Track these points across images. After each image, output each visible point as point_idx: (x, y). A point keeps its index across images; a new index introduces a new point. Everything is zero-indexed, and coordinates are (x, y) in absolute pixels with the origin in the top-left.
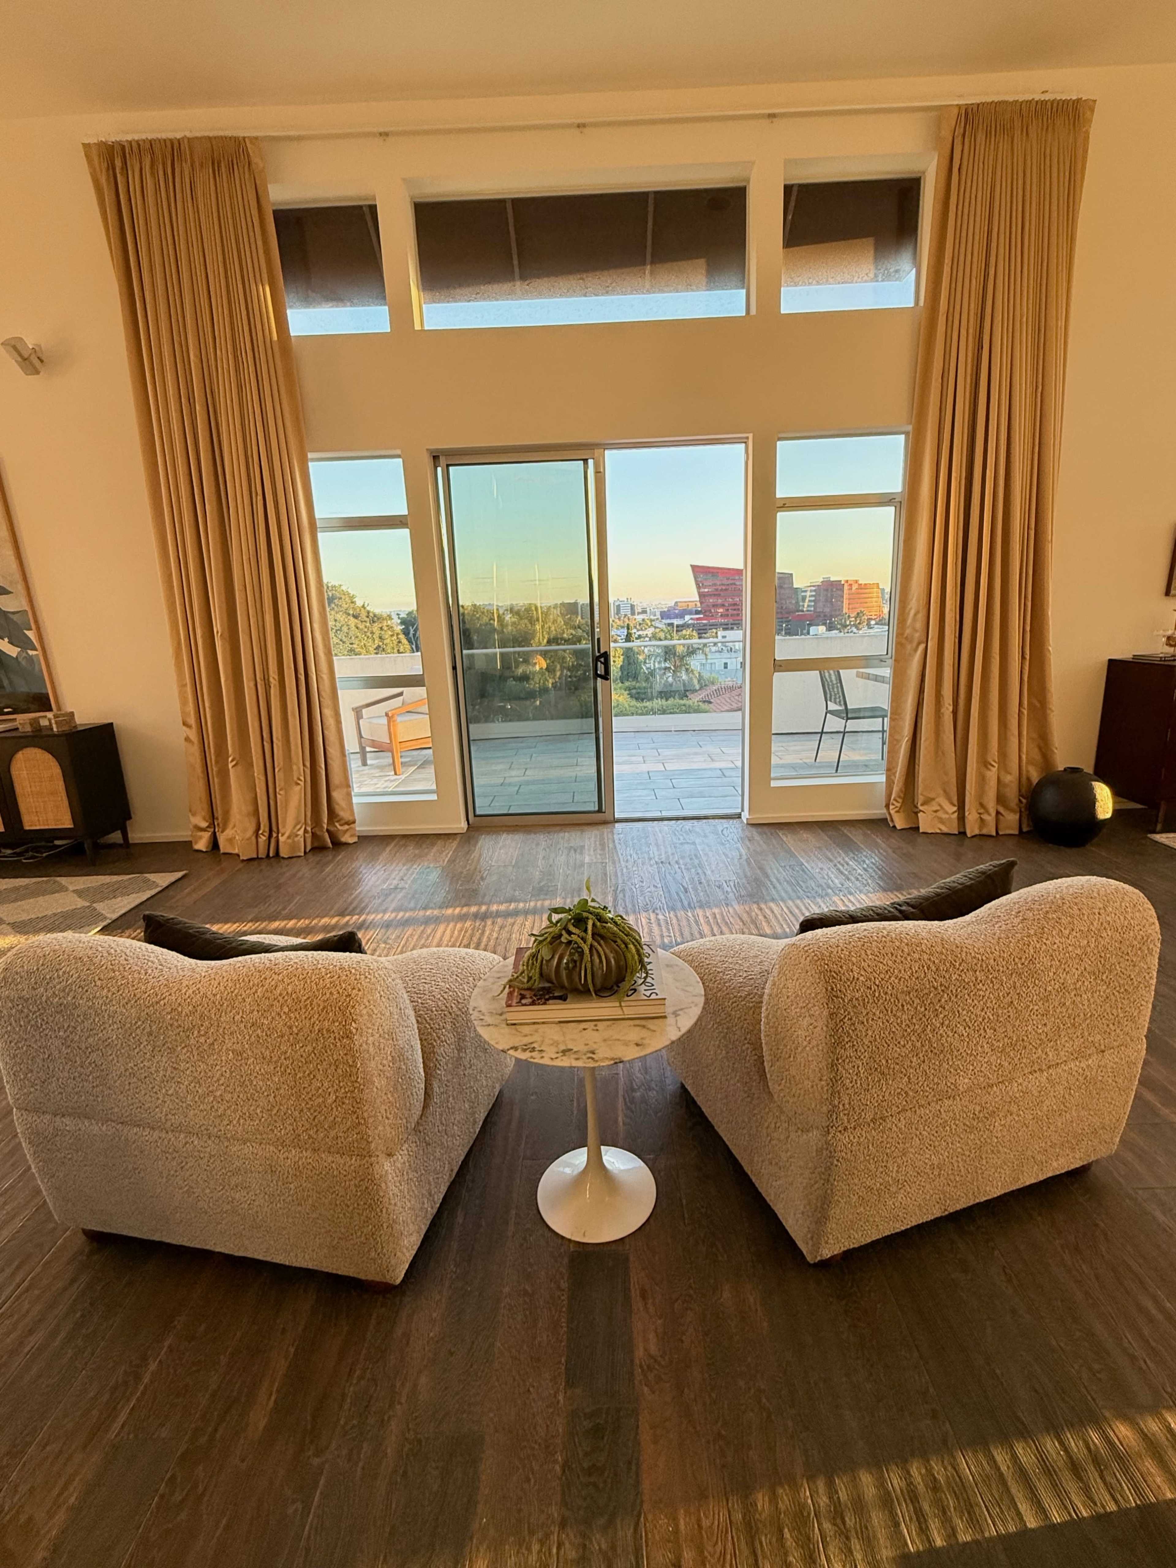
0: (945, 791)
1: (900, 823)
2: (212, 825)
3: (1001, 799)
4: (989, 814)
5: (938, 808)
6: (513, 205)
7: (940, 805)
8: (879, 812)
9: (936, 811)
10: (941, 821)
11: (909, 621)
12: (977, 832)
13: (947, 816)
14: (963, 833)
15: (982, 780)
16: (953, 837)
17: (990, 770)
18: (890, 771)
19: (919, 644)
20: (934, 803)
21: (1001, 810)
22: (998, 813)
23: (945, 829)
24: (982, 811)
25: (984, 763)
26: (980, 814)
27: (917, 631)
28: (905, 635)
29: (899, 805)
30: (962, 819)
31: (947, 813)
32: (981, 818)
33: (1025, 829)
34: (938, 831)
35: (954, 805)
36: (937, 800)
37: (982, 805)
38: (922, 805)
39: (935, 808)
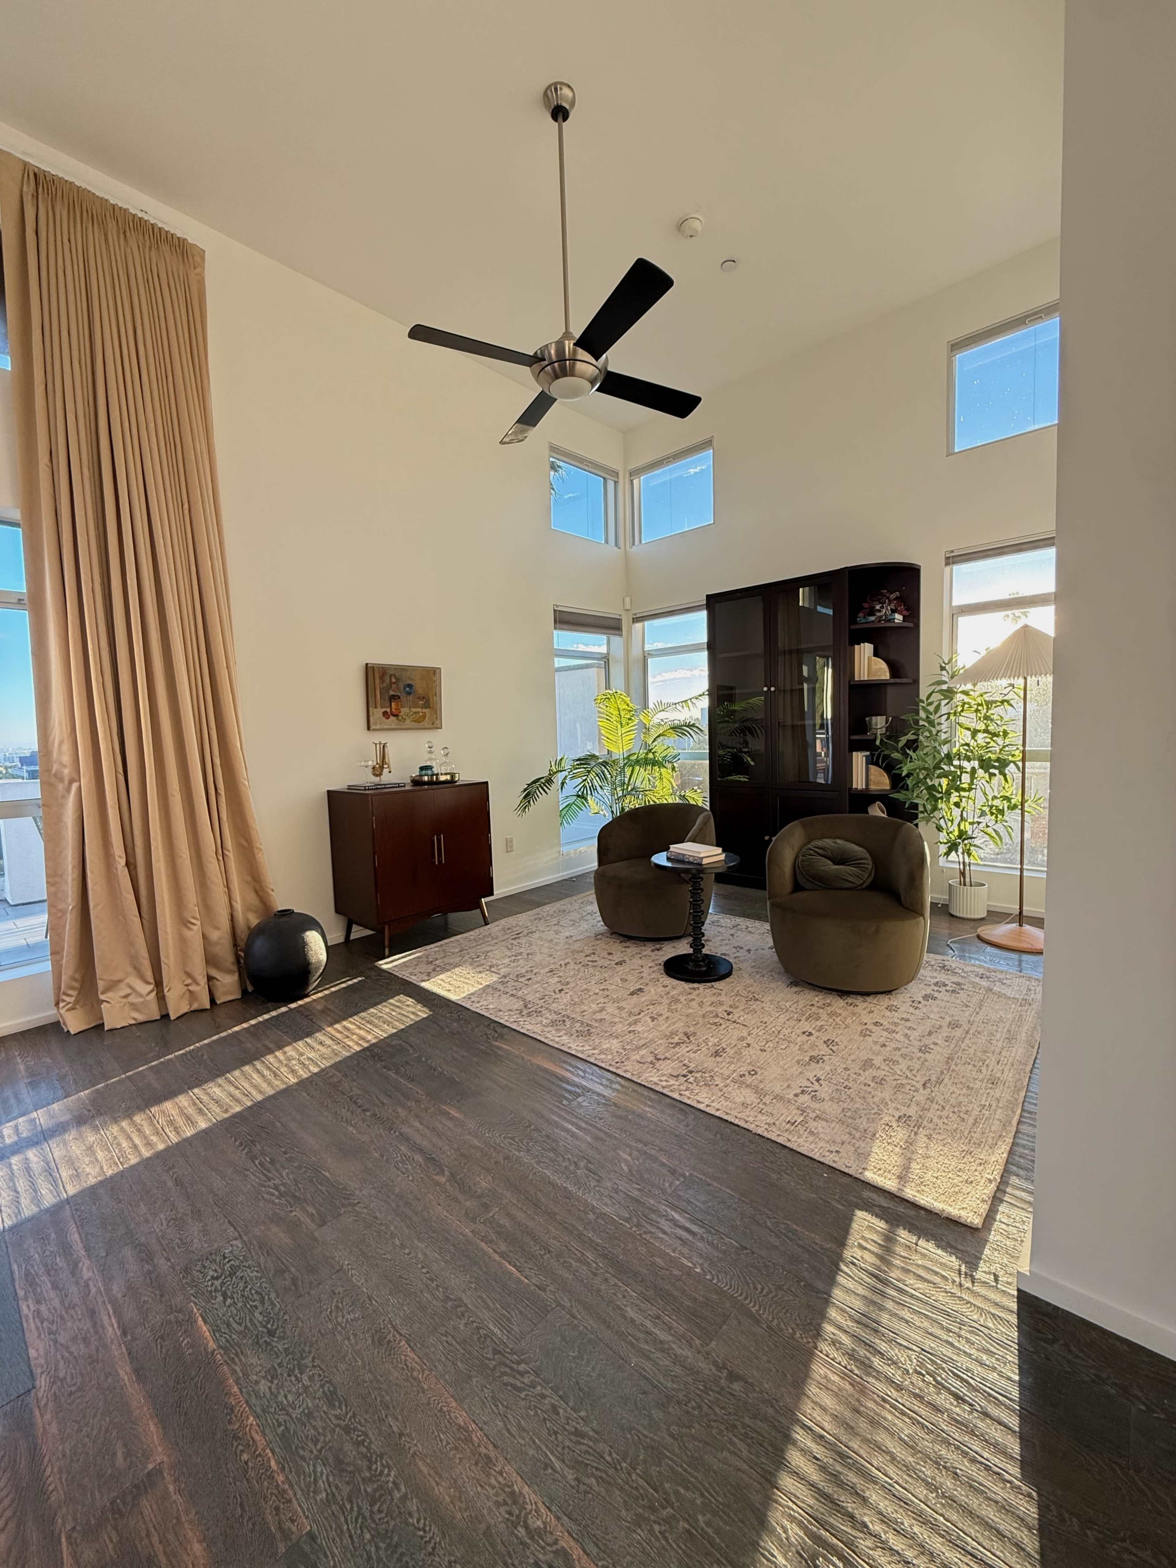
0: (135, 968)
1: (74, 1023)
3: (210, 960)
4: (198, 984)
5: (129, 991)
7: (130, 987)
8: (45, 1015)
9: (126, 996)
10: (134, 1007)
11: (55, 754)
12: (185, 1009)
13: (141, 1000)
14: (165, 1017)
15: (183, 941)
16: (155, 1024)
17: (190, 929)
18: (56, 952)
19: (71, 782)
20: (122, 985)
21: (214, 973)
22: (210, 978)
23: (141, 1018)
24: (189, 981)
25: (184, 922)
26: (187, 985)
27: (65, 766)
28: (53, 772)
29: (72, 1000)
30: (161, 998)
31: (140, 995)
32: (190, 991)
33: (250, 989)
34: (133, 1022)
35: (150, 983)
36: (126, 981)
37: (189, 975)
38: (103, 993)
39: (123, 993)
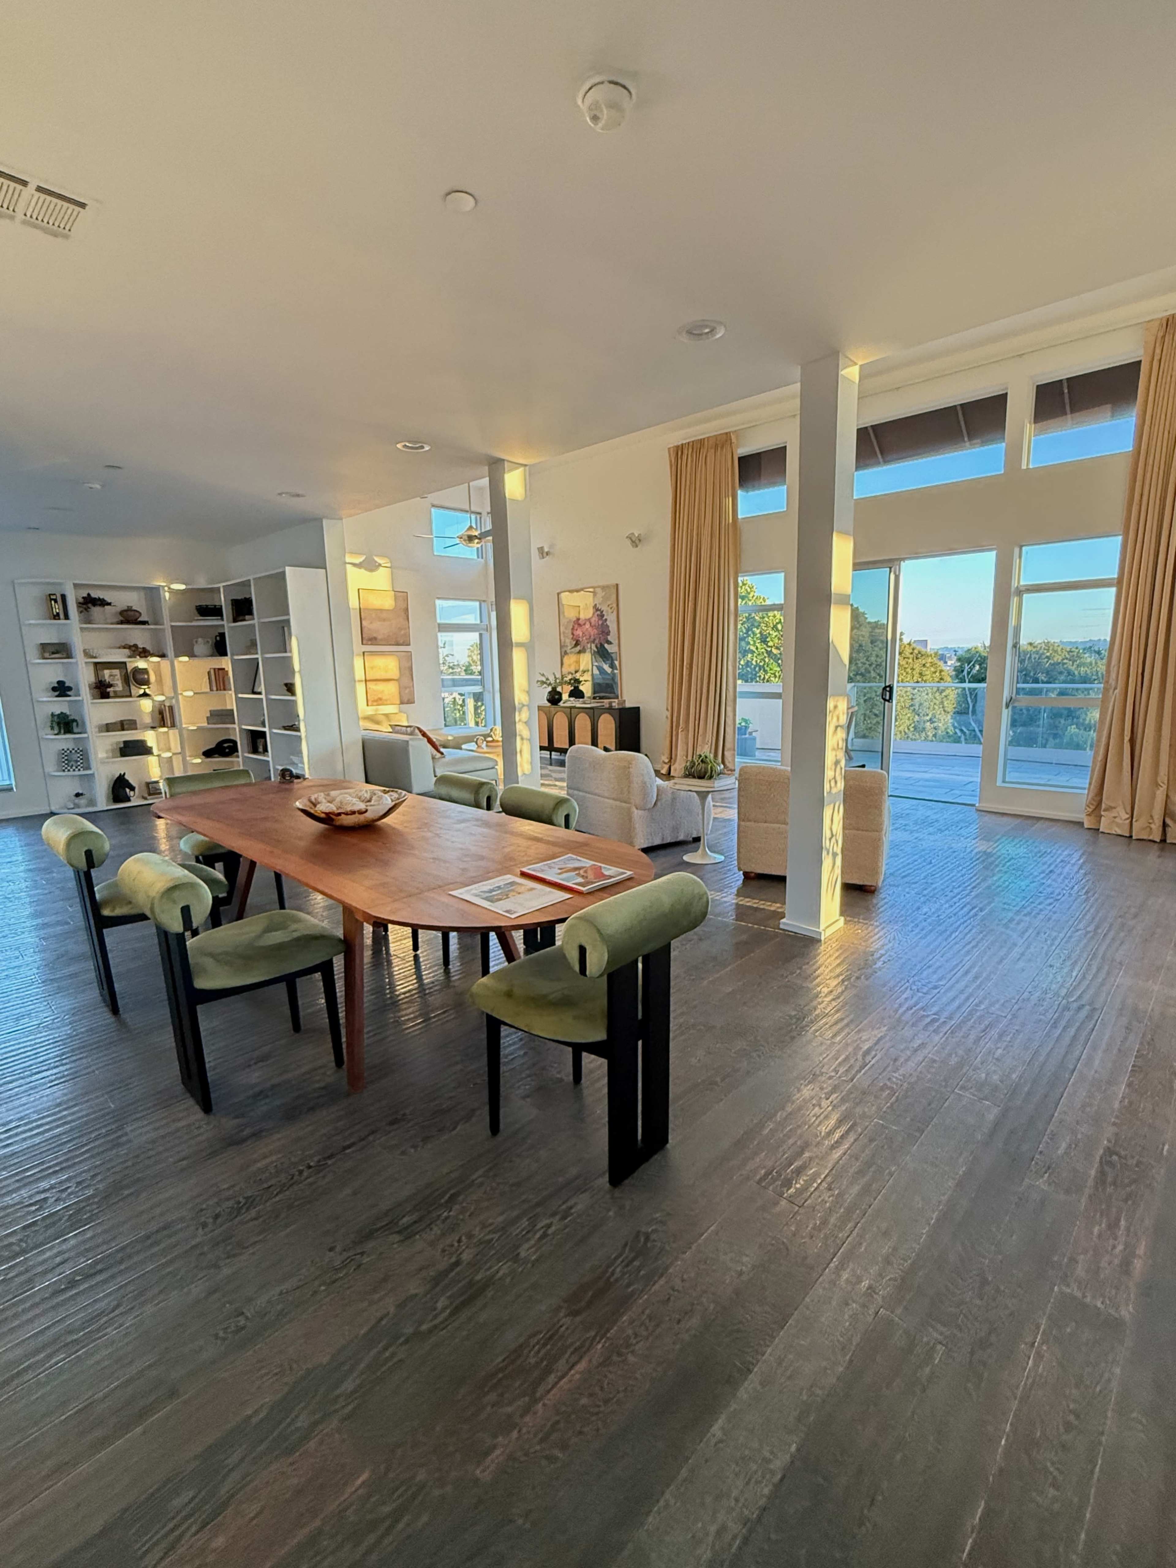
0: (1123, 802)
1: (1090, 825)
2: (670, 761)
3: (1169, 814)
5: (1119, 815)
6: (874, 431)
7: (1117, 813)
8: (1079, 817)
9: (1115, 817)
10: (1118, 825)
12: (1139, 835)
13: (1121, 822)
14: (1131, 837)
15: (1154, 797)
16: (1126, 838)
17: (1157, 790)
20: (1114, 811)
23: (1119, 832)
26: (1148, 822)
29: (1091, 813)
30: (1131, 827)
31: (1122, 819)
32: (1150, 827)
34: (1114, 833)
35: (1128, 814)
36: (1118, 809)
37: (1152, 817)
38: (1104, 811)
39: (1114, 815)
